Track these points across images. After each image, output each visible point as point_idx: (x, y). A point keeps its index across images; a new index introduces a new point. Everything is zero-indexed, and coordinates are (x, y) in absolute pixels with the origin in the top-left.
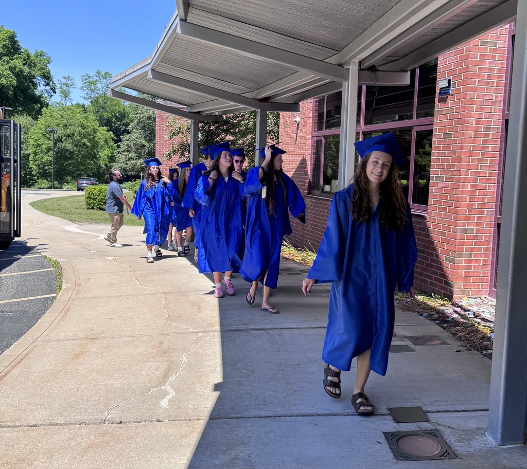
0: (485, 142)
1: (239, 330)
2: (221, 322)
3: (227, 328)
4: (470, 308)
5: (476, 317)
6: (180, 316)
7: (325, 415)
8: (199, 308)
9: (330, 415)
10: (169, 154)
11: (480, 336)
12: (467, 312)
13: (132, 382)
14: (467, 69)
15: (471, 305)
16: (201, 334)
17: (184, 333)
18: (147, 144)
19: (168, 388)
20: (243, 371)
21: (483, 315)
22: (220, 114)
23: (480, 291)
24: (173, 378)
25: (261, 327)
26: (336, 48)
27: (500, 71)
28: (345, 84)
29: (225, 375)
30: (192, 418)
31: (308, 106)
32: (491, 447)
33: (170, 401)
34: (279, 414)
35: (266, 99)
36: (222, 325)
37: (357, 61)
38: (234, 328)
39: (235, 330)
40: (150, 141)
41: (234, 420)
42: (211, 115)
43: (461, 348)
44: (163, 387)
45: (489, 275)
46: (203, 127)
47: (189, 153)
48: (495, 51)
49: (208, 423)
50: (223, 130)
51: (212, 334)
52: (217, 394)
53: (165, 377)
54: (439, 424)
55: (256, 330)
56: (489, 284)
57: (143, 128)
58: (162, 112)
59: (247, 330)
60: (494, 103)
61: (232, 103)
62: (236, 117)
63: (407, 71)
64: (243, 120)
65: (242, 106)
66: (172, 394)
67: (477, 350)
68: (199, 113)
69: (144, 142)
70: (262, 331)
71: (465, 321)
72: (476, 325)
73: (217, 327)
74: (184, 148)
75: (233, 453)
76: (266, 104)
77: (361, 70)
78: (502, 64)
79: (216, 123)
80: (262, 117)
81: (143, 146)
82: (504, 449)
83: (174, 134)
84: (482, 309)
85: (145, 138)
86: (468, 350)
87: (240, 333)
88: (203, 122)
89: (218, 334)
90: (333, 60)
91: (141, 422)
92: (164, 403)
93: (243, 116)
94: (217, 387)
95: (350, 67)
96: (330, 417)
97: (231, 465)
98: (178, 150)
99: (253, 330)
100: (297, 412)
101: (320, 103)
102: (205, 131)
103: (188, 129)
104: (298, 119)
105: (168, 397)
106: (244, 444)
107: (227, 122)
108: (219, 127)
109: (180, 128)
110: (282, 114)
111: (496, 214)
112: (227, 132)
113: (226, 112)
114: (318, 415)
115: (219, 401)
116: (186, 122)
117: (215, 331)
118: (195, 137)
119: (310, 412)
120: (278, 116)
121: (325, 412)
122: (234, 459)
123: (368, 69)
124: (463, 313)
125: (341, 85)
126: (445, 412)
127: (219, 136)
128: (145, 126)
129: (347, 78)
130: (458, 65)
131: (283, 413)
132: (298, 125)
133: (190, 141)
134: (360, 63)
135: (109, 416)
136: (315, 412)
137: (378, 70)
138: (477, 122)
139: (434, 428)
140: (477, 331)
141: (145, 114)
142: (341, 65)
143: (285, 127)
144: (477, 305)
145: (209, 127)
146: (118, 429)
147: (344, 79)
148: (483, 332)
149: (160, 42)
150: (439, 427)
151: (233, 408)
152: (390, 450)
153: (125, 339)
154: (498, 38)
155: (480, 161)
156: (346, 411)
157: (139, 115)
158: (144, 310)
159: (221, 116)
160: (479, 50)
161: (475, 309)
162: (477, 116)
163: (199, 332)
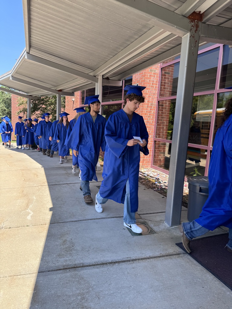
0: (151, 109)
1: (56, 185)
2: (47, 181)
3: (51, 184)
4: (145, 173)
5: (148, 176)
6: (29, 180)
7: (100, 219)
8: (37, 176)
9: (102, 218)
10: (19, 113)
11: (151, 183)
12: (145, 174)
13: (12, 209)
14: (144, 81)
15: (145, 172)
16: (40, 187)
17: (32, 186)
18: (7, 110)
19: (30, 211)
20: (61, 202)
21: (150, 175)
22: (40, 96)
23: (148, 166)
24: (31, 206)
25: (65, 183)
26: (93, 69)
27: (156, 82)
28: (96, 84)
29: (53, 204)
30: (43, 224)
31: (78, 94)
32: (167, 228)
33: (31, 216)
34: (80, 219)
35: (60, 90)
36: (48, 183)
37: (102, 75)
38: (54, 184)
39: (54, 185)
40: (8, 108)
41: (62, 223)
42: (36, 97)
43: (145, 188)
44: (27, 211)
45: (151, 160)
46: (33, 102)
47: (27, 112)
48: (155, 74)
49: (50, 226)
50: (41, 103)
51: (45, 186)
52: (51, 212)
53: (27, 206)
54: (146, 219)
55: (64, 184)
56: (151, 163)
57: (5, 103)
58: (15, 95)
59: (60, 184)
60: (154, 94)
61: (47, 91)
62: (47, 97)
63: (121, 80)
64: (49, 99)
65: (51, 93)
66: (32, 213)
67: (151, 188)
68: (31, 96)
69: (5, 108)
70: (66, 185)
71: (144, 177)
72: (149, 179)
73: (46, 184)
74: (25, 110)
75: (64, 239)
76: (61, 92)
77: (103, 79)
78: (157, 79)
79: (38, 100)
80: (59, 98)
81: (5, 110)
82: (173, 228)
83: (20, 104)
84: (149, 173)
85: (6, 107)
86: (148, 188)
87: (57, 186)
88: (33, 99)
89: (47, 186)
90: (92, 74)
91: (19, 227)
92: (29, 218)
93: (50, 98)
94: (51, 209)
95: (99, 77)
96: (102, 219)
97: (64, 244)
98: (22, 111)
99: (62, 184)
100: (88, 218)
101: (83, 93)
102: (34, 104)
103: (26, 102)
104: (73, 99)
105: (30, 215)
106: (68, 234)
107: (43, 100)
108: (39, 102)
109: (23, 102)
110: (66, 97)
111: (154, 137)
112: (43, 104)
113: (42, 96)
114: (97, 219)
115: (53, 216)
116: (26, 100)
117: (46, 185)
118: (30, 105)
119: (93, 218)
120: (64, 98)
121: (99, 217)
122: (65, 241)
123: (106, 79)
124: (143, 174)
125: (95, 85)
126: (146, 214)
127: (39, 105)
128: (6, 102)
129: (97, 82)
130: (141, 79)
131: (82, 219)
132: (74, 102)
133: (27, 107)
134: (103, 75)
135: (4, 225)
136: (95, 217)
137: (110, 79)
138: (148, 102)
139: (144, 221)
140: (150, 181)
141: (6, 97)
142: (95, 76)
143: (68, 102)
144: (147, 171)
145: (35, 102)
146: (9, 231)
147: (96, 82)
148: (152, 182)
149: (16, 64)
150: (146, 221)
151: (60, 218)
152: (129, 232)
153: (7, 190)
154: (156, 69)
155: (149, 117)
156: (108, 216)
157: (3, 97)
158: (13, 177)
159: (40, 97)
160: (149, 73)
161: (147, 173)
162: (148, 99)
163: (39, 186)
